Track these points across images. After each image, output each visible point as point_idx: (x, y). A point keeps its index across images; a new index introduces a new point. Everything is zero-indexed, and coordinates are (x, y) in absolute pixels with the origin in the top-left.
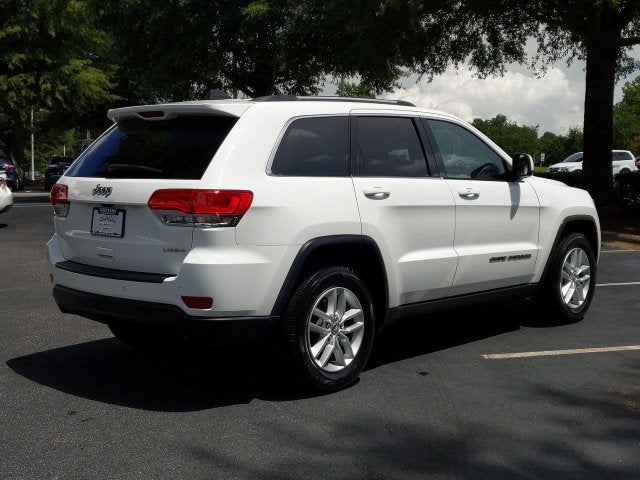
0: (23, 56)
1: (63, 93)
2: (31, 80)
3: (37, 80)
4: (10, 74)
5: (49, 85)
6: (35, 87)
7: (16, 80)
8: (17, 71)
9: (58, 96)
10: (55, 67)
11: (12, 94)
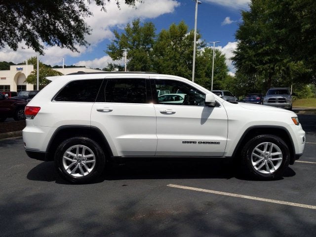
0: (269, 57)
1: (283, 70)
2: (272, 66)
3: (274, 66)
4: (264, 64)
5: (278, 68)
6: (273, 69)
7: (266, 66)
8: (266, 63)
9: (281, 71)
10: (281, 60)
11: (264, 71)
